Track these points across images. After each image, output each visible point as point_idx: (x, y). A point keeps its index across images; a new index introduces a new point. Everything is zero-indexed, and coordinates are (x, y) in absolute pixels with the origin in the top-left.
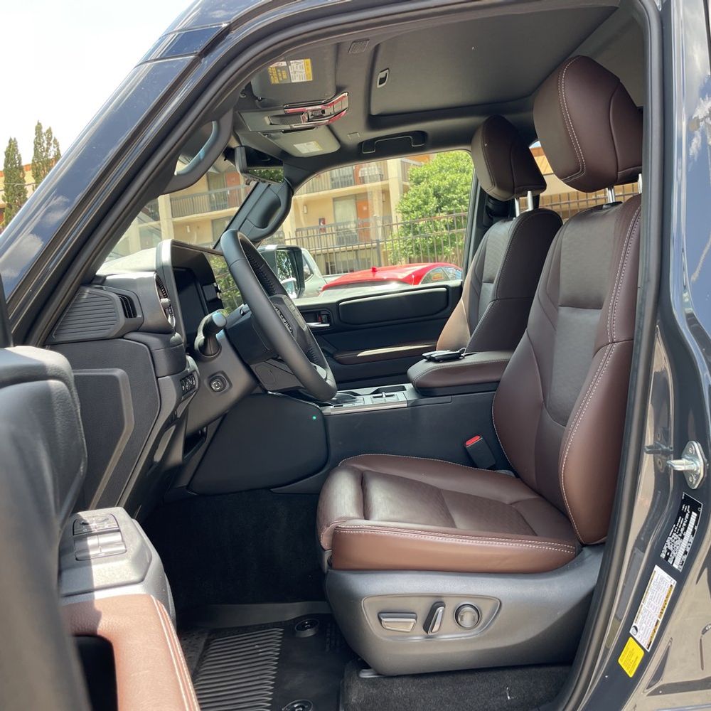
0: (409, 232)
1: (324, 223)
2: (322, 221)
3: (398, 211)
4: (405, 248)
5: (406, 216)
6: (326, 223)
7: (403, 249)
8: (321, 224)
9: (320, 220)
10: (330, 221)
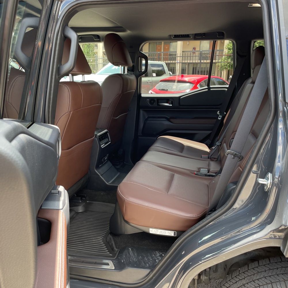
0: (229, 58)
1: (195, 50)
2: (194, 49)
3: (226, 48)
4: (226, 65)
5: (229, 51)
6: (196, 50)
7: (225, 65)
8: (194, 50)
9: (193, 48)
10: (197, 49)
